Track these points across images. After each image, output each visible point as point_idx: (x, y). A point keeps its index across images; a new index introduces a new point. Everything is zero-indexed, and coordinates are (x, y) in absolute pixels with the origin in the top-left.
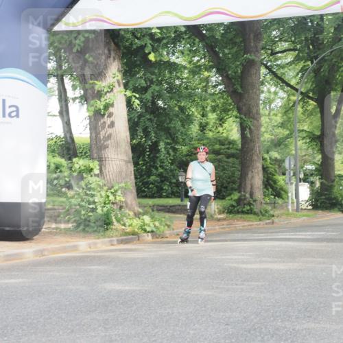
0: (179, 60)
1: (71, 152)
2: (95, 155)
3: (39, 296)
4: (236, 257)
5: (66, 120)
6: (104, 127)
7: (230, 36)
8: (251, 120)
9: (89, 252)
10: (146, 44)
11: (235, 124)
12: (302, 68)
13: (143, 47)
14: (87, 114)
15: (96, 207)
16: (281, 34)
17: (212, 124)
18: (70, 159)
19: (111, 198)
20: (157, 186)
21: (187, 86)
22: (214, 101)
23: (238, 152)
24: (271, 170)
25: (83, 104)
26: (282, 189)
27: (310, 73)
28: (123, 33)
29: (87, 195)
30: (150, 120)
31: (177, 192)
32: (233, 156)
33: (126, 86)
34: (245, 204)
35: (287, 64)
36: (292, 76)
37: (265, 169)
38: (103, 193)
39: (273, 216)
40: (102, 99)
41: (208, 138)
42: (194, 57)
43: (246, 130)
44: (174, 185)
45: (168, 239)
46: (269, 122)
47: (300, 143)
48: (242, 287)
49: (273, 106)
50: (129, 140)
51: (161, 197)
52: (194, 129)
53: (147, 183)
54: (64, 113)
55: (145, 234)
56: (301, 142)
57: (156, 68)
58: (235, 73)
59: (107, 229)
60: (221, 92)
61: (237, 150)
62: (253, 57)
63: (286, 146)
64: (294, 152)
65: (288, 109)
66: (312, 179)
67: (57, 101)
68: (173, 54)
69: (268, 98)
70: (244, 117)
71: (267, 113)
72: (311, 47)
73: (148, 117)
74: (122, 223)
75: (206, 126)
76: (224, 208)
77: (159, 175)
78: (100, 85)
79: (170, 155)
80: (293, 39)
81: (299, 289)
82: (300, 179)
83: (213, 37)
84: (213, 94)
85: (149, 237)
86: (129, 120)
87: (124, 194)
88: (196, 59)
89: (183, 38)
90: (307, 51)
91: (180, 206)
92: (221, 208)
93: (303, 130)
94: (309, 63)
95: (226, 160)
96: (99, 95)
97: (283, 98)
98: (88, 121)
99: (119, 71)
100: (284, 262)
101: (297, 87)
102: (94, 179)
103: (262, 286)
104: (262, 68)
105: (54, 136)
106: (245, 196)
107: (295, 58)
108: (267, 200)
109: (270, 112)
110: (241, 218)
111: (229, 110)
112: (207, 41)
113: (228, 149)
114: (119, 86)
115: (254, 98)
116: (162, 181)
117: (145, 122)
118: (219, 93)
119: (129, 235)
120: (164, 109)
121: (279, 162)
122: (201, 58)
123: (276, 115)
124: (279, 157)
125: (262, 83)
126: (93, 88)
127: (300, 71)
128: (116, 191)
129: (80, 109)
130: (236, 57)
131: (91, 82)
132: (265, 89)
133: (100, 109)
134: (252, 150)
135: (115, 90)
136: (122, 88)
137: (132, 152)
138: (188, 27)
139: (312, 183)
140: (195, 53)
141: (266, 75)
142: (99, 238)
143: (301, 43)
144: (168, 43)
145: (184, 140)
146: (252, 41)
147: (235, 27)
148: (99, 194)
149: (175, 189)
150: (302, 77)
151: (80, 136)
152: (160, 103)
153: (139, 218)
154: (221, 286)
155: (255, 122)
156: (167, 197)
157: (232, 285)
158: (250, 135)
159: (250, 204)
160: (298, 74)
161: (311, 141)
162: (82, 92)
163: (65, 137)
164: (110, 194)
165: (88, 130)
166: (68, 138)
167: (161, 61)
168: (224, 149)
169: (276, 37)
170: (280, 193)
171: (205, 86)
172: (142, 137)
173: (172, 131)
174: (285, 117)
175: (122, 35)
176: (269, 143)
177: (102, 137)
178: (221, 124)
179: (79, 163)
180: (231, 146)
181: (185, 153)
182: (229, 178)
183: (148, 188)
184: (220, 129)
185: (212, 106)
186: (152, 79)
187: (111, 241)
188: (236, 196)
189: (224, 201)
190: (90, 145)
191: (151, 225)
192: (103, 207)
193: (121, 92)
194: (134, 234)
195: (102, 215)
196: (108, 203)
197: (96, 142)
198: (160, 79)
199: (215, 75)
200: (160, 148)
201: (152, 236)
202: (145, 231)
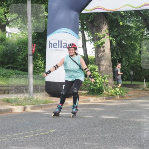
0: (131, 24)
2: (97, 64)
5: (85, 49)
6: (101, 52)
9: (94, 103)
13: (117, 19)
14: (94, 47)
15: (97, 84)
19: (103, 81)
21: (134, 35)
25: (92, 43)
28: (109, 13)
33: (110, 35)
38: (100, 79)
40: (100, 41)
42: (137, 23)
44: (128, 76)
45: (126, 98)
52: (137, 53)
54: (84, 46)
55: (117, 96)
57: (122, 28)
59: (101, 94)
68: (129, 22)
73: (118, 48)
74: (107, 91)
78: (100, 35)
79: (127, 63)
83: (146, 15)
84: (145, 38)
86: (111, 49)
87: (108, 79)
88: (139, 24)
89: (133, 16)
91: (131, 84)
92: (148, 85)
96: (99, 39)
99: (107, 29)
102: (97, 73)
112: (143, 17)
114: (107, 35)
116: (124, 74)
117: (117, 50)
118: (148, 38)
119: (110, 96)
120: (125, 45)
122: (141, 24)
126: (97, 36)
128: (105, 78)
131: (96, 34)
133: (99, 45)
135: (105, 37)
137: (112, 62)
138: (135, 11)
142: (98, 97)
144: (127, 18)
145: (133, 57)
148: (98, 79)
149: (129, 78)
152: (123, 42)
153: (114, 89)
156: (125, 81)
163: (84, 56)
164: (102, 79)
165: (94, 52)
166: (86, 57)
167: (124, 25)
171: (142, 35)
172: (116, 56)
173: (128, 53)
175: (109, 15)
177: (100, 56)
179: (90, 66)
181: (133, 63)
186: (120, 32)
187: (103, 98)
190: (95, 59)
191: (119, 92)
192: (100, 84)
193: (108, 38)
194: (112, 95)
195: (100, 88)
196: (102, 83)
197: (98, 58)
198: (123, 32)
199: (146, 31)
200: (123, 61)
201: (120, 97)
202: (117, 94)
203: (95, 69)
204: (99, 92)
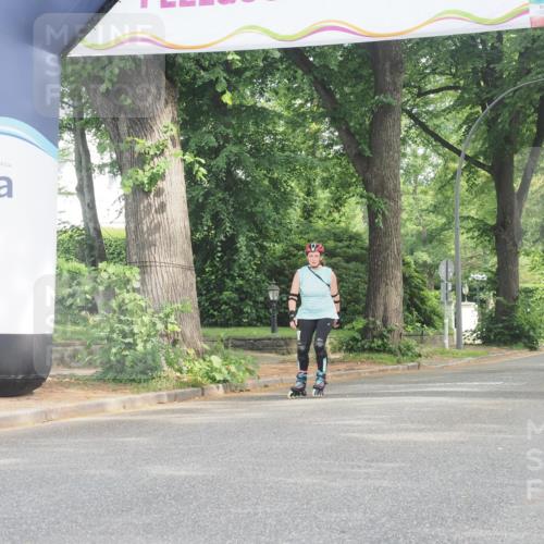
0: (270, 104)
1: (96, 253)
2: (134, 258)
3: (41, 487)
4: (359, 422)
5: (87, 201)
6: (149, 212)
7: (352, 66)
8: (386, 200)
9: (123, 414)
10: (217, 79)
11: (359, 206)
12: (467, 118)
13: (213, 83)
14: (122, 192)
15: (135, 341)
16: (435, 63)
17: (322, 207)
18: (94, 264)
19: (160, 326)
20: (233, 308)
21: (283, 146)
22: (326, 169)
23: (364, 252)
24: (417, 281)
25: (115, 175)
26: (434, 312)
27: (480, 124)
28: (180, 60)
29: (120, 321)
30: (223, 200)
31: (266, 318)
32: (355, 258)
33: (185, 146)
34: (374, 337)
35: (444, 111)
36: (451, 130)
37: (406, 280)
38: (146, 319)
39: (420, 356)
40: (147, 167)
41: (316, 231)
42: (295, 99)
43: (377, 217)
44: (260, 306)
45: (250, 394)
46: (414, 205)
47: (463, 238)
48: (370, 470)
49: (420, 177)
50: (189, 233)
51: (239, 324)
52: (295, 214)
53: (217, 302)
54: (85, 190)
55: (213, 386)
56: (465, 236)
57: (233, 117)
58: (361, 125)
59: (152, 377)
60: (338, 155)
61: (362, 248)
62: (389, 99)
63: (442, 242)
64: (453, 252)
65: (445, 183)
66: (482, 296)
67: (74, 170)
68: (262, 95)
69: (412, 166)
70: (374, 196)
71: (411, 188)
72: (482, 84)
73: (220, 195)
74: (176, 367)
75: (312, 210)
76: (342, 343)
77: (237, 289)
78: (143, 144)
79: (255, 257)
80: (453, 71)
81: (459, 475)
82: (463, 295)
83: (326, 67)
84: (326, 159)
85: (219, 391)
86: (190, 201)
87: (180, 321)
88: (299, 102)
89: (278, 69)
90: (476, 90)
91: (270, 339)
92: (335, 343)
93: (468, 218)
94: (479, 109)
95: (345, 265)
96: (141, 160)
97: (437, 166)
98: (123, 203)
99: (174, 121)
100: (435, 430)
101: (459, 148)
102: (133, 296)
103: (400, 469)
104: (403, 118)
105: (68, 227)
106: (374, 323)
107: (456, 101)
108: (410, 328)
109: (415, 187)
110: (368, 358)
111: (350, 185)
112: (316, 74)
113: (348, 247)
114: (174, 146)
115: (389, 166)
116: (242, 300)
117: (215, 204)
118: (335, 157)
119: (189, 386)
120: (246, 183)
121: (430, 269)
122: (307, 101)
123: (425, 193)
124: (429, 261)
125: (404, 141)
126: (132, 148)
127: (464, 123)
128: (167, 316)
129: (110, 183)
130: (362, 98)
131: (129, 139)
132: (408, 150)
133: (143, 184)
134: (387, 248)
135: (167, 153)
136: (178, 150)
137: (194, 253)
138: (285, 51)
139: (482, 303)
140: (296, 92)
141: (410, 128)
142: (138, 393)
143: (465, 77)
144: (253, 77)
145: (277, 232)
146: (388, 74)
147: (360, 51)
148: (139, 321)
149: (262, 313)
150: (467, 131)
151: (111, 226)
152: (240, 173)
153: (204, 360)
154: (335, 470)
155: (392, 203)
156: (250, 325)
157: (353, 467)
158: (384, 225)
159: (382, 336)
160: (461, 127)
161: (481, 235)
162: (114, 156)
163: (87, 228)
164: (157, 321)
165: (122, 218)
166: (92, 230)
167: (241, 105)
168: (341, 248)
169: (426, 68)
170: (431, 319)
171: (313, 145)
172: (210, 228)
173: (259, 218)
174: (439, 196)
175: (180, 64)
176: (414, 238)
177: (145, 229)
178: (337, 208)
179: (109, 270)
180: (353, 243)
181: (278, 254)
182: (350, 295)
183: (220, 311)
184: (336, 215)
185: (323, 179)
186: (227, 135)
187: (159, 396)
188: (360, 323)
189: (340, 331)
190: (127, 242)
191: (224, 370)
192: (146, 341)
193: (176, 155)
194: (195, 384)
195: (145, 355)
196: (155, 335)
197: (136, 236)
198: (240, 134)
199: (328, 129)
200: (238, 245)
201: (225, 388)
202: (214, 380)
203: (129, 280)
204: (144, 372)
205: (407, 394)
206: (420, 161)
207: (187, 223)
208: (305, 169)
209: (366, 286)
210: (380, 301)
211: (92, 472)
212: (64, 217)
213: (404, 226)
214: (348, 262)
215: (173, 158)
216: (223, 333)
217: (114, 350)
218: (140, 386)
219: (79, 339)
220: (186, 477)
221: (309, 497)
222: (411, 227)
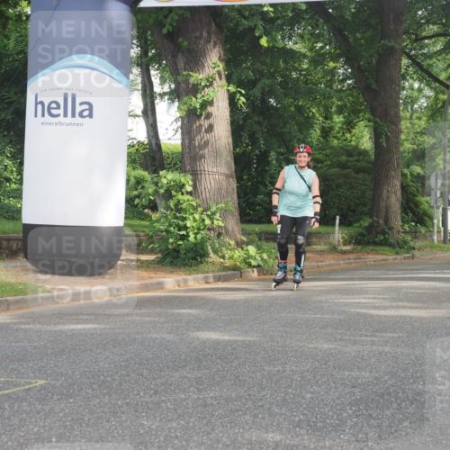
0: (297, 46)
1: (157, 163)
2: (188, 167)
4: (366, 301)
5: (150, 122)
6: (200, 131)
7: (363, 16)
8: (388, 124)
9: (178, 291)
10: (255, 26)
11: (367, 129)
13: (252, 29)
14: (178, 115)
15: (188, 233)
16: (429, 14)
17: (337, 129)
18: (156, 172)
19: (208, 222)
20: (265, 208)
21: (307, 80)
22: (341, 99)
23: (370, 165)
24: (412, 189)
25: (173, 102)
26: (425, 214)
28: (227, 11)
30: (259, 123)
32: (363, 170)
33: (229, 80)
34: (377, 233)
35: (436, 53)
36: (441, 68)
37: (404, 188)
38: (197, 216)
39: (414, 248)
40: (199, 96)
41: (333, 147)
42: (317, 42)
43: (381, 137)
46: (411, 128)
48: (374, 339)
49: (416, 106)
50: (232, 149)
52: (315, 134)
53: (253, 204)
54: (149, 113)
55: (250, 270)
57: (267, 56)
58: (369, 63)
59: (201, 262)
60: (350, 88)
61: (368, 162)
62: (393, 43)
63: (432, 158)
64: (441, 166)
65: (436, 111)
67: (140, 97)
68: (290, 39)
69: (410, 97)
70: (379, 121)
71: (408, 115)
73: (256, 119)
74: (220, 254)
75: (329, 132)
76: (351, 237)
77: (268, 194)
78: (197, 77)
80: (444, 21)
82: (449, 201)
83: (342, 17)
84: (341, 90)
85: (254, 274)
86: (233, 123)
87: (224, 218)
88: (320, 45)
89: (304, 19)
92: (346, 237)
95: (354, 175)
96: (195, 90)
97: (429, 97)
98: (179, 123)
99: (220, 59)
100: (426, 308)
101: (448, 83)
102: (186, 197)
103: (399, 337)
104: (403, 58)
105: (135, 142)
106: (378, 222)
107: (445, 46)
108: (406, 227)
109: (412, 114)
110: (372, 250)
111: (360, 111)
112: (333, 22)
113: (358, 161)
114: (221, 79)
115: (392, 97)
117: (252, 126)
118: (348, 89)
119: (229, 270)
120: (277, 109)
121: (423, 179)
122: (326, 45)
123: (419, 118)
124: (422, 173)
125: (404, 77)
126: (187, 81)
128: (214, 213)
129: (168, 109)
130: (370, 42)
131: (185, 73)
132: (407, 84)
133: (195, 108)
134: (389, 163)
135: (215, 84)
136: (224, 82)
137: (235, 164)
138: (309, 4)
140: (318, 38)
141: (408, 67)
142: (190, 275)
144: (283, 24)
146: (392, 23)
148: (191, 217)
151: (169, 142)
152: (272, 101)
153: (243, 249)
155: (394, 127)
157: (361, 336)
158: (387, 144)
159: (384, 233)
162: (173, 86)
163: (150, 143)
164: (206, 218)
165: (179, 135)
166: (154, 145)
167: (274, 47)
168: (352, 162)
169: (422, 19)
170: (423, 219)
171: (330, 80)
172: (248, 145)
173: (287, 137)
174: (431, 121)
175: (226, 14)
176: (410, 155)
177: (197, 144)
178: (348, 130)
179: (167, 177)
180: (361, 158)
182: (358, 199)
183: (255, 211)
184: (348, 135)
185: (338, 106)
186: (263, 70)
187: (206, 277)
188: (366, 222)
189: (350, 228)
190: (182, 154)
191: (258, 257)
192: (196, 234)
193: (222, 86)
194: (235, 268)
195: (195, 244)
196: (203, 229)
197: (190, 150)
198: (272, 70)
199: (343, 67)
200: (270, 159)
201: (259, 272)
202: (250, 265)
203: (184, 185)
204: (194, 258)
205: (404, 279)
206: (416, 94)
207: (230, 140)
208: (324, 98)
209: (371, 193)
210: (382, 204)
211: (154, 336)
212: (133, 135)
213: (403, 145)
214: (357, 173)
215: (220, 89)
216: (257, 228)
217: (171, 240)
218: (191, 269)
219: (143, 231)
220: (229, 341)
221: (327, 359)
222: (407, 146)
